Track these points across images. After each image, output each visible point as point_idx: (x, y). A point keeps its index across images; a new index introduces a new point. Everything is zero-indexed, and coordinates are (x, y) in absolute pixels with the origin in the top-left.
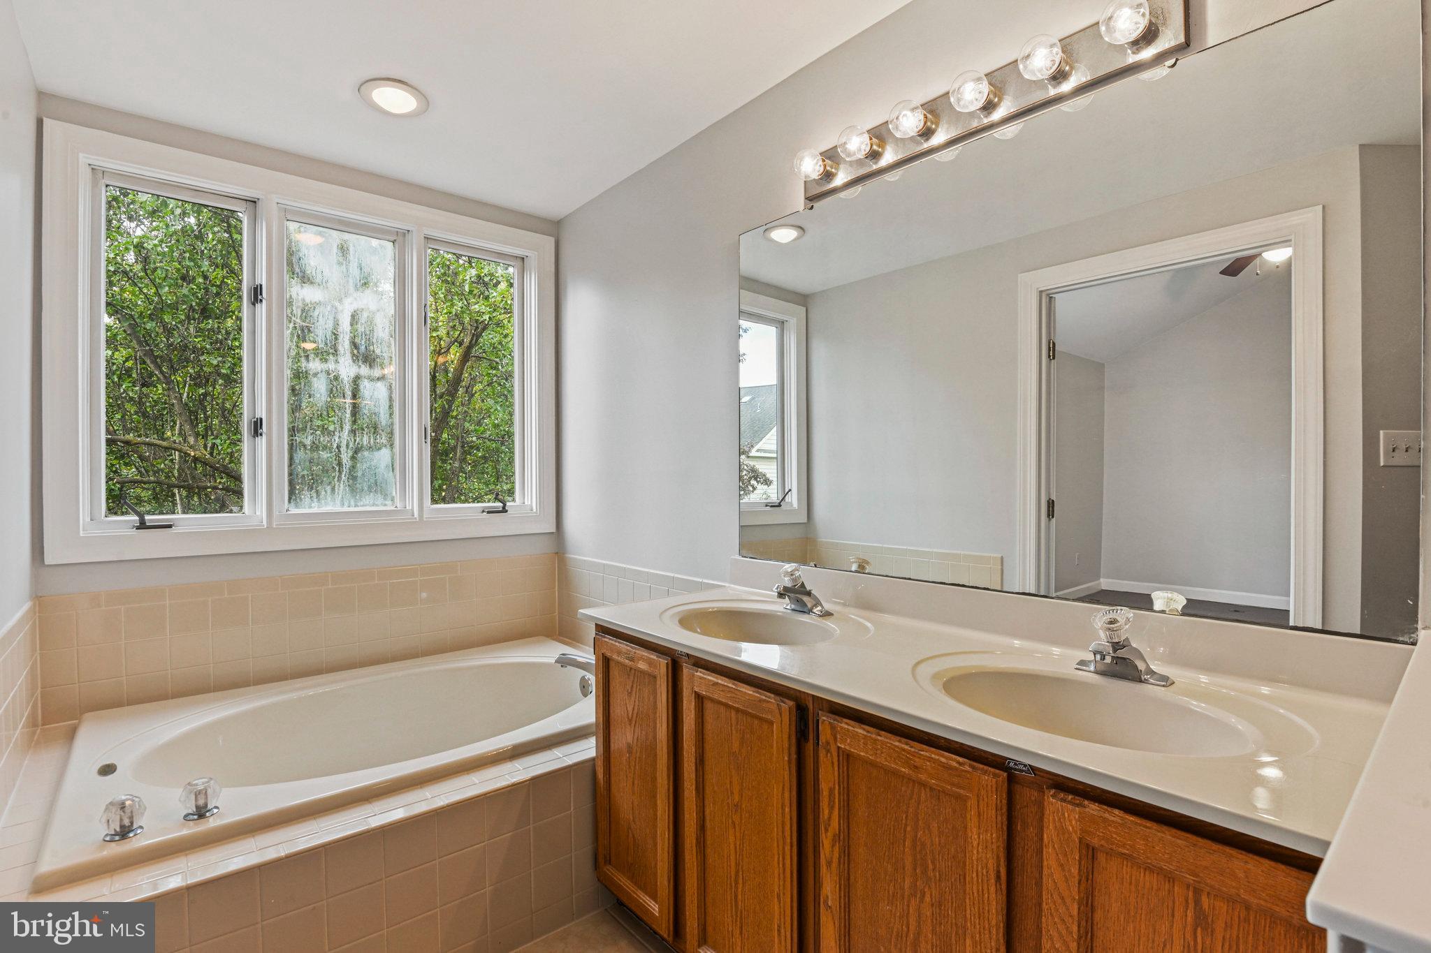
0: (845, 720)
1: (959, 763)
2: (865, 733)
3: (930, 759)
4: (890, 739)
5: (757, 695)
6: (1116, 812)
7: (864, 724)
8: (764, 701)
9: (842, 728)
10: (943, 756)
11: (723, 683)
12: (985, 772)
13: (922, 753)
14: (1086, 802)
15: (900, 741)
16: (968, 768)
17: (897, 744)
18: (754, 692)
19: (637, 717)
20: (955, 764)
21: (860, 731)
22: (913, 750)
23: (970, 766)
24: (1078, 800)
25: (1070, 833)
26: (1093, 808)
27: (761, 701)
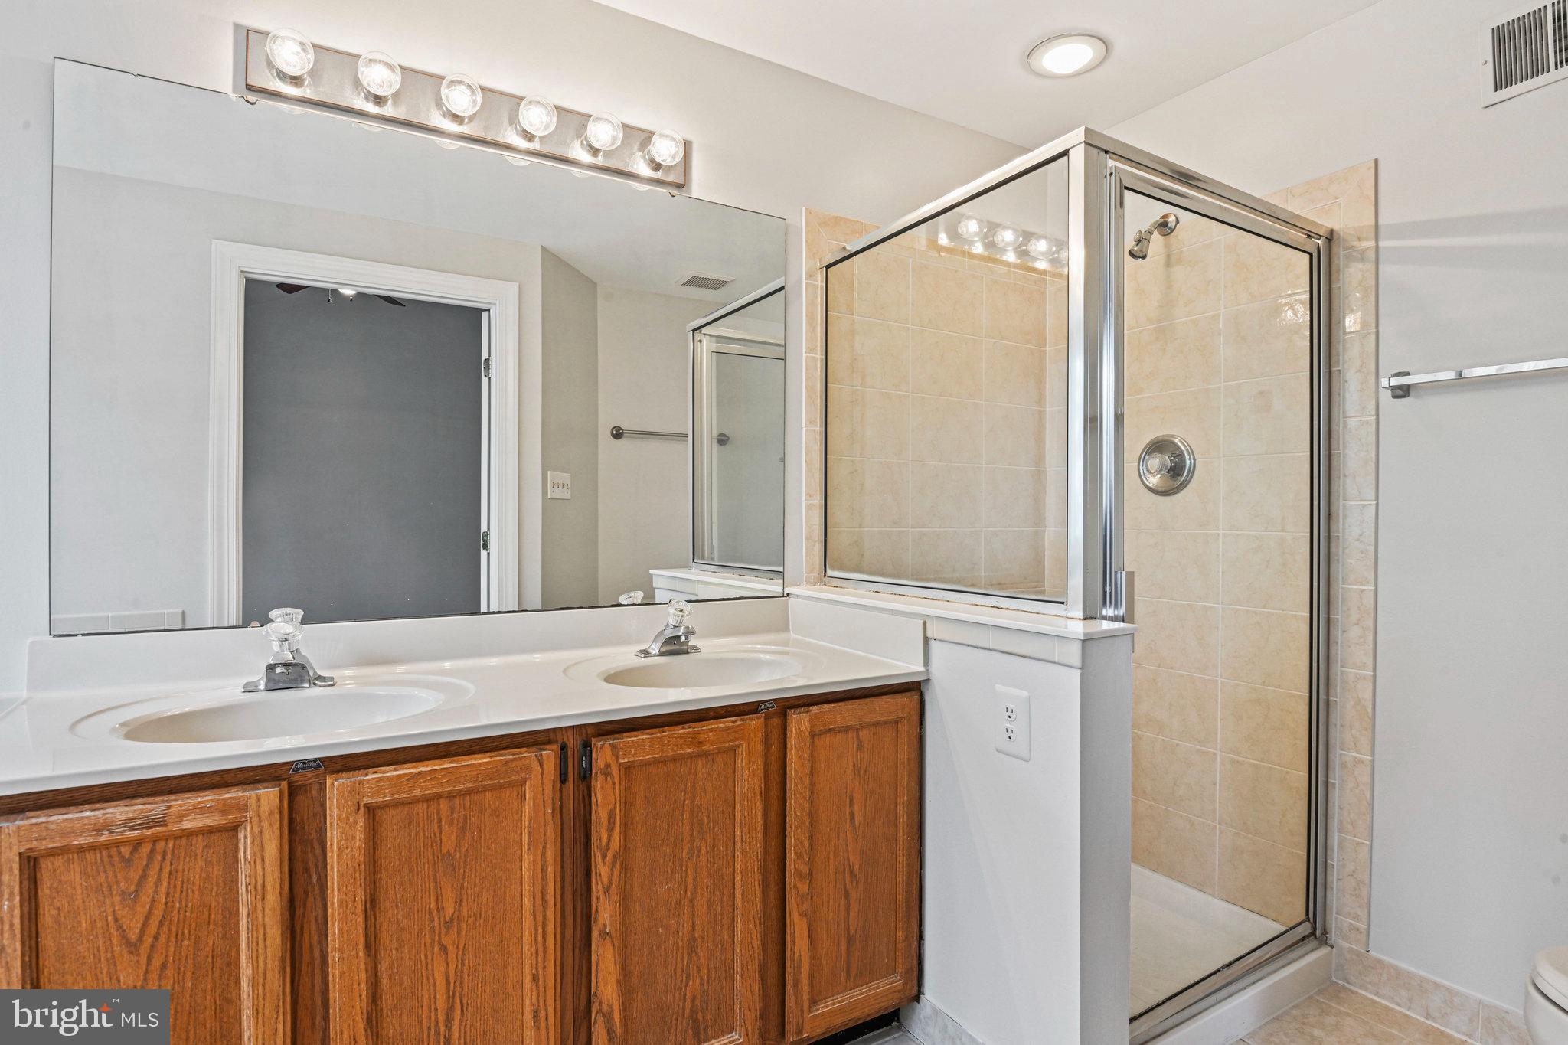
0: (625, 734)
1: (733, 722)
2: (649, 736)
3: (712, 730)
4: (674, 730)
5: (498, 758)
6: (825, 705)
7: (646, 729)
8: (512, 760)
9: (625, 743)
10: (720, 723)
11: (429, 768)
12: (752, 719)
13: (704, 728)
14: (811, 708)
15: (683, 728)
16: (739, 723)
17: (682, 731)
18: (491, 757)
19: (161, 924)
20: (730, 724)
21: (644, 737)
22: (696, 729)
23: (743, 720)
24: (807, 708)
25: (804, 733)
26: (815, 709)
27: (507, 762)
